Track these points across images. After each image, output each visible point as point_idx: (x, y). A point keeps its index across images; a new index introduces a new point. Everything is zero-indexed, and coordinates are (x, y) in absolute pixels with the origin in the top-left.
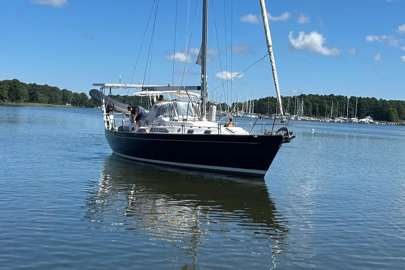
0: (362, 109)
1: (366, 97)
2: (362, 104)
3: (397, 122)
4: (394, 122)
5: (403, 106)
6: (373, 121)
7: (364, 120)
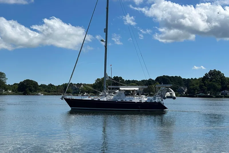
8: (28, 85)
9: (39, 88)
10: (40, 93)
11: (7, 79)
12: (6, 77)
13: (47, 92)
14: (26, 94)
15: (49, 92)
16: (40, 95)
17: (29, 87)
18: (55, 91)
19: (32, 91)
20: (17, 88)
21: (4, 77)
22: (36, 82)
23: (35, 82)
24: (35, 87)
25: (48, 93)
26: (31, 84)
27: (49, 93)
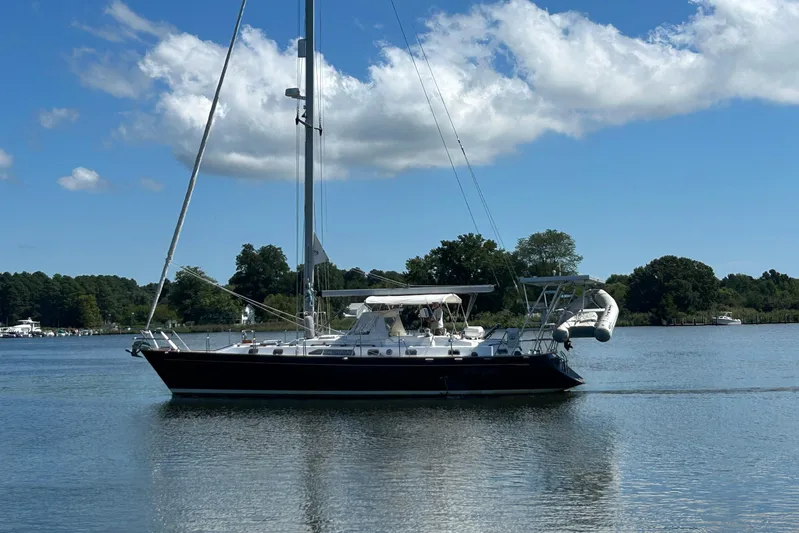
0: (12, 302)
1: (20, 272)
2: (13, 290)
3: (98, 326)
4: (91, 328)
5: (109, 288)
6: (40, 330)
7: (18, 329)
8: (671, 283)
9: (721, 290)
10: (729, 315)
11: (580, 259)
12: (577, 252)
13: (754, 311)
14: (665, 323)
15: (768, 309)
16: (724, 323)
17: (676, 289)
18: (793, 301)
19: (690, 308)
20: (625, 297)
21: (567, 252)
22: (706, 267)
23: (701, 265)
24: (703, 288)
25: (763, 313)
26: (685, 278)
27: (768, 315)
